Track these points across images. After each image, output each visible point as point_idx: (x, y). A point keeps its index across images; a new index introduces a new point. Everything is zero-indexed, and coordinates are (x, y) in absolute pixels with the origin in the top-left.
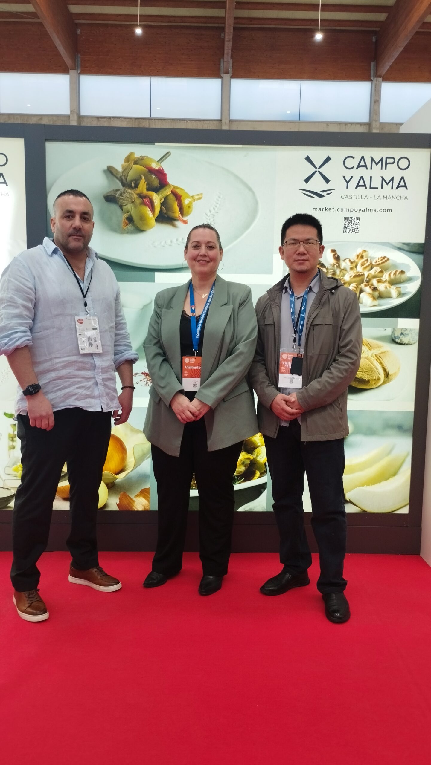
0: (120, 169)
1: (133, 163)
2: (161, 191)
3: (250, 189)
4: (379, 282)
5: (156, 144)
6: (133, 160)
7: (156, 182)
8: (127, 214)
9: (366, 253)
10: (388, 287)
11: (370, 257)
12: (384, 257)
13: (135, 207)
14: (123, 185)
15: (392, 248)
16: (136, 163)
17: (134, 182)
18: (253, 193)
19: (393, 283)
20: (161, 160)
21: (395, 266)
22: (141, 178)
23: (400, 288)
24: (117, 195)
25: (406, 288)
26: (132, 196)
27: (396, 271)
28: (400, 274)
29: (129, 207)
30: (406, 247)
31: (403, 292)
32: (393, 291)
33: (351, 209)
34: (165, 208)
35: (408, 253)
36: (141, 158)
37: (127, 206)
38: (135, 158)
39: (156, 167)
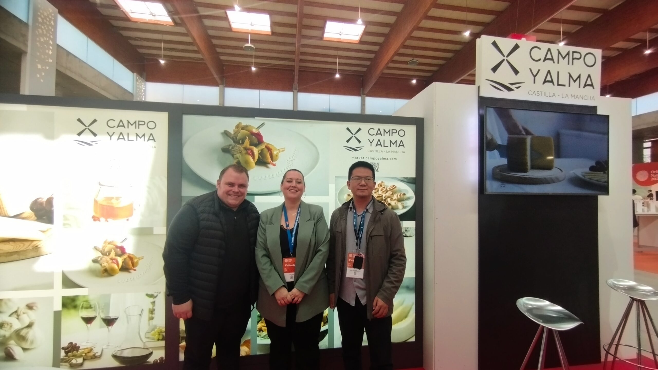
0: (232, 132)
1: (241, 129)
2: (259, 146)
3: (314, 146)
4: (391, 200)
5: (256, 118)
6: (241, 127)
7: (256, 141)
8: (236, 160)
9: (384, 183)
10: (397, 203)
11: (386, 186)
12: (394, 186)
13: (242, 155)
14: (234, 142)
15: (398, 180)
16: (243, 128)
17: (241, 140)
18: (316, 148)
19: (399, 200)
20: (259, 127)
21: (400, 191)
22: (246, 138)
23: (403, 203)
24: (230, 148)
25: (407, 203)
26: (240, 149)
27: (401, 194)
28: (403, 196)
29: (238, 155)
30: (405, 180)
31: (405, 206)
32: (400, 205)
33: (374, 158)
34: (261, 156)
35: (407, 183)
36: (246, 126)
37: (236, 155)
38: (242, 126)
39: (256, 131)
